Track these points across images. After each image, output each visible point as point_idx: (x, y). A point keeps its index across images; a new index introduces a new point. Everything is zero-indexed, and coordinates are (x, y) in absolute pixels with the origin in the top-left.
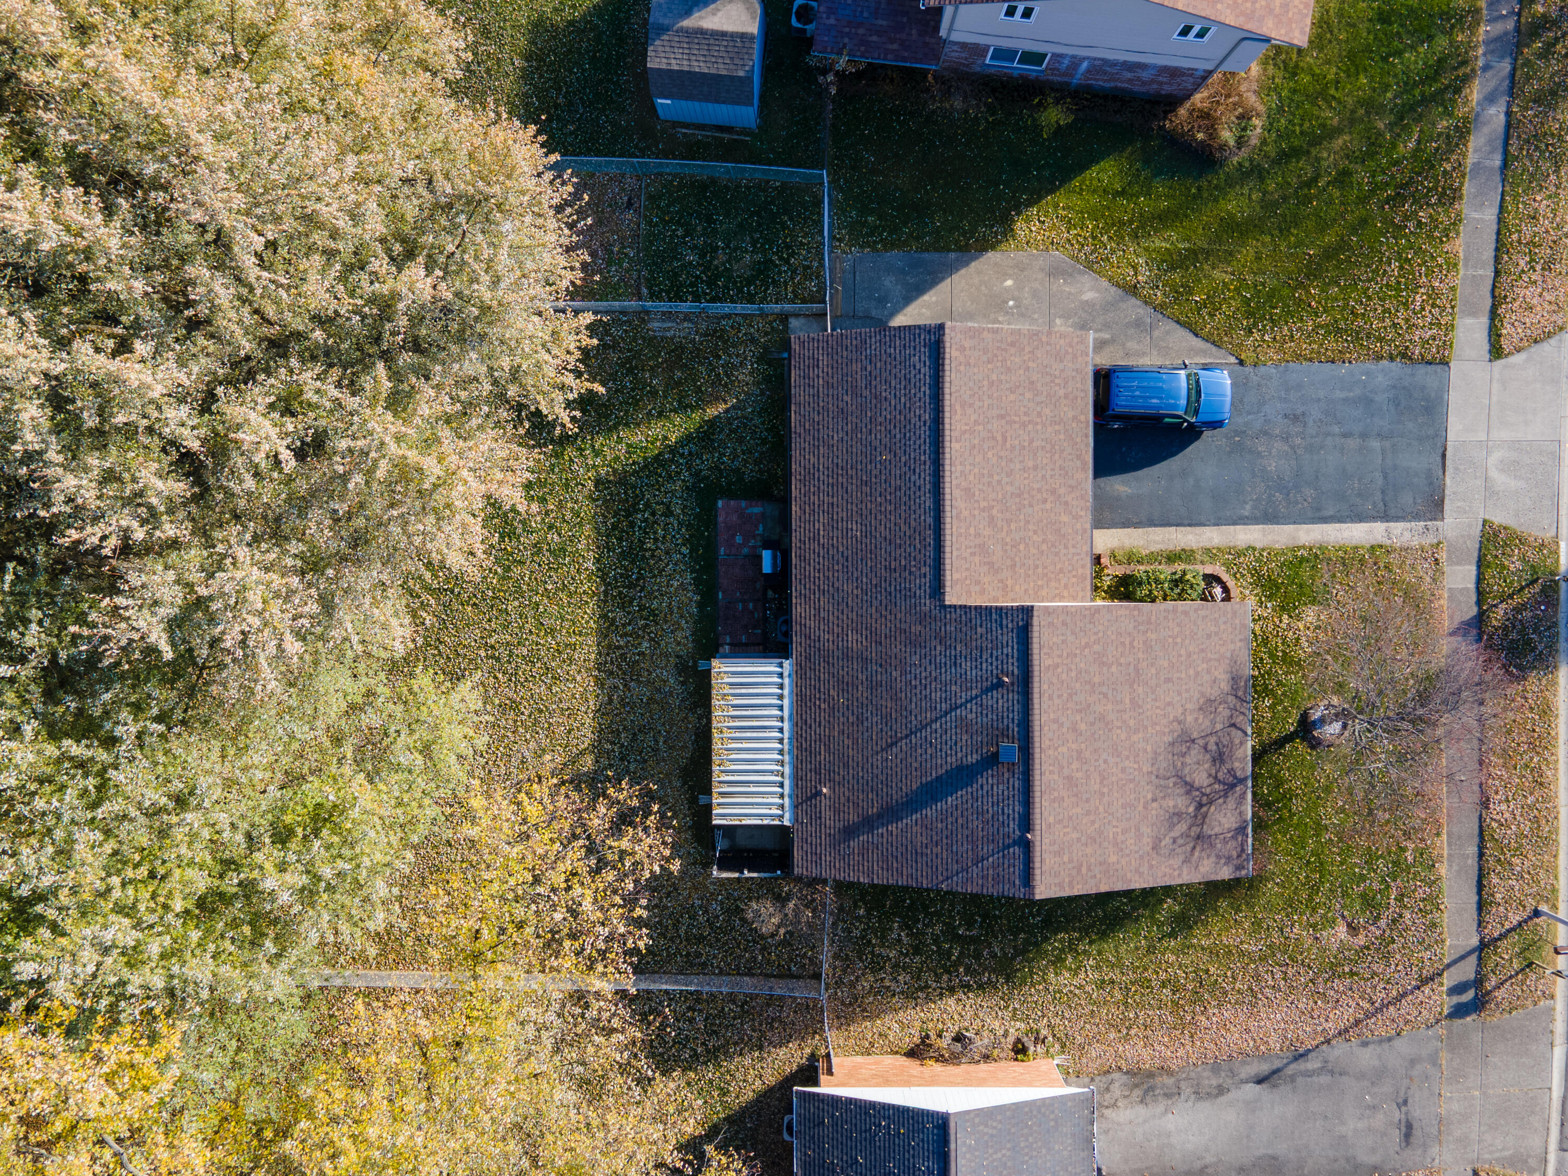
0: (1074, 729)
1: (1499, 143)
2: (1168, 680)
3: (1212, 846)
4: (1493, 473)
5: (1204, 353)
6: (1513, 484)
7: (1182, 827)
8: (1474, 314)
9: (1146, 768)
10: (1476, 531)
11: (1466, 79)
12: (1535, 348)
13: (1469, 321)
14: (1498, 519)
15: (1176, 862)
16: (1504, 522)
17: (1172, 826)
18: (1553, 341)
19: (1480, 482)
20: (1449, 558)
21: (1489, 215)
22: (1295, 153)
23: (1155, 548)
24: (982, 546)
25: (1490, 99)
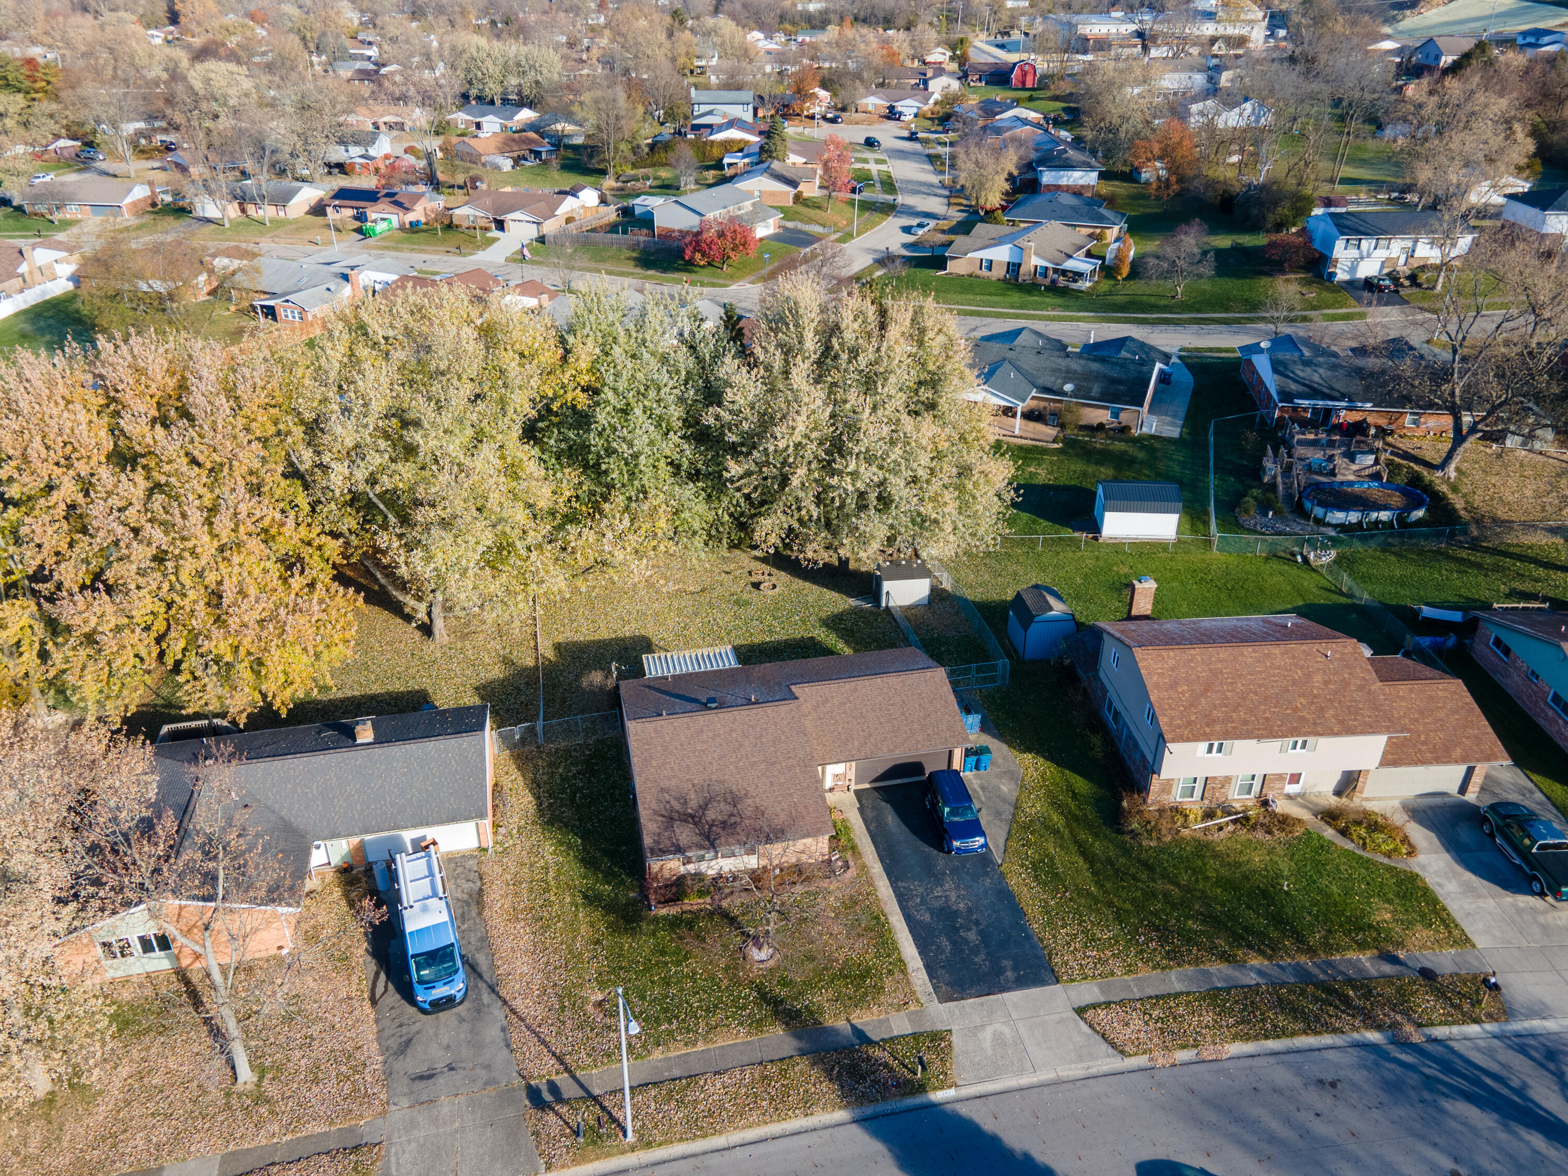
0: (732, 730)
1: (1232, 983)
2: (772, 784)
3: (666, 829)
4: (989, 1030)
5: (997, 846)
6: (987, 1044)
7: (677, 806)
8: (1102, 991)
9: (714, 777)
10: (940, 1027)
11: (1261, 953)
12: (1098, 1038)
13: (1096, 990)
14: (955, 1039)
15: (654, 806)
16: (954, 1044)
17: (677, 799)
18: (1110, 1050)
19: (978, 1021)
20: (912, 1013)
21: (1178, 987)
22: (1150, 868)
23: (857, 841)
24: (827, 701)
25: (1260, 973)
